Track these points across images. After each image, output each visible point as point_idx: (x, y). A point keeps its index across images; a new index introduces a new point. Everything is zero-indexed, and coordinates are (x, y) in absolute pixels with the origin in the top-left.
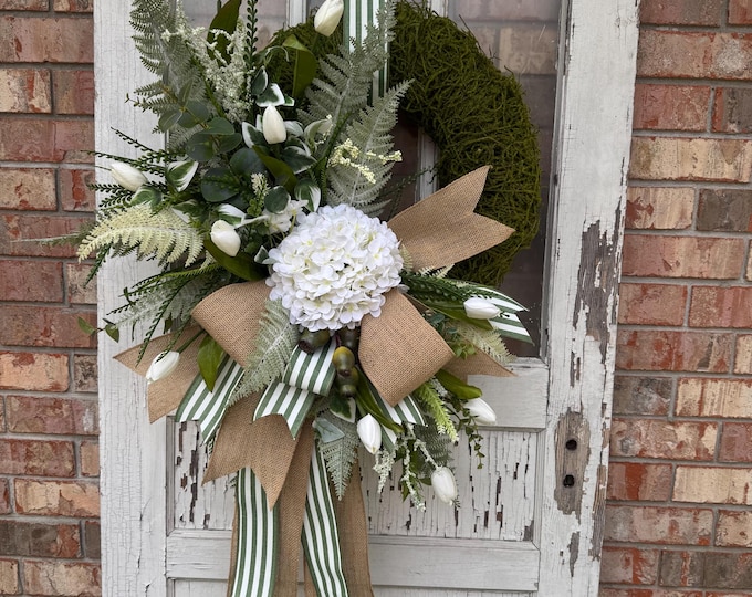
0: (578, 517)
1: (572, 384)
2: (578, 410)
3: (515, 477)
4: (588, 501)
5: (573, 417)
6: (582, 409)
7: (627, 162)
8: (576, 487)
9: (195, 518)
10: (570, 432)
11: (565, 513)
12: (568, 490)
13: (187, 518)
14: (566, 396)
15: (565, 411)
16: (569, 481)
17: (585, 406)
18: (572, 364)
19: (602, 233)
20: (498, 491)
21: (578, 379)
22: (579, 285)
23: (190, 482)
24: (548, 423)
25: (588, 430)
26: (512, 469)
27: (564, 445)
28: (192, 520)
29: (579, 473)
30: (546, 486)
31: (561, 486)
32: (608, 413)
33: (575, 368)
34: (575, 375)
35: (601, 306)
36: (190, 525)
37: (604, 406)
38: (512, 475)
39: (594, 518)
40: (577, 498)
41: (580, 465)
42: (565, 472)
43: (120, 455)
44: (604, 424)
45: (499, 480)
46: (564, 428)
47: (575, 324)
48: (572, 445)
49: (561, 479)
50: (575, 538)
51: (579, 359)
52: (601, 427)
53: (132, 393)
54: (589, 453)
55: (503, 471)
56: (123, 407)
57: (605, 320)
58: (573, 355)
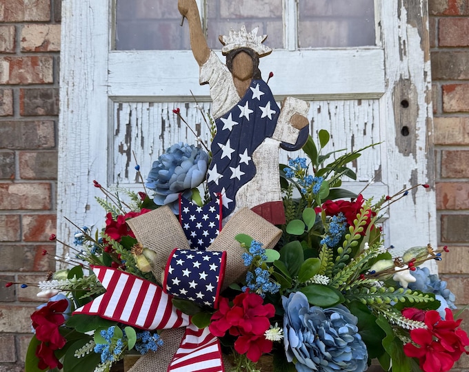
0: (415, 158)
1: (401, 59)
2: (407, 77)
3: (365, 134)
4: (421, 143)
5: (404, 83)
6: (410, 77)
8: (411, 136)
9: (129, 175)
11: (404, 155)
12: (405, 138)
13: (123, 175)
14: (397, 68)
15: (398, 78)
16: (405, 131)
17: (412, 75)
18: (400, 44)
20: (353, 145)
21: (405, 54)
23: (125, 148)
24: (387, 86)
25: (416, 93)
26: (362, 127)
27: (399, 104)
28: (127, 176)
29: (412, 124)
31: (400, 135)
32: (429, 78)
33: (402, 47)
34: (402, 52)
35: (416, 4)
36: (125, 181)
37: (425, 73)
38: (362, 132)
39: (427, 158)
40: (412, 143)
41: (412, 118)
42: (402, 124)
43: (74, 127)
44: (427, 87)
45: (353, 137)
46: (398, 91)
47: (399, 17)
48: (405, 104)
49: (400, 129)
50: (414, 174)
51: (404, 41)
52: (425, 89)
53: (84, 81)
54: (418, 109)
55: (355, 129)
56: (76, 91)
57: (420, 13)
58: (400, 38)
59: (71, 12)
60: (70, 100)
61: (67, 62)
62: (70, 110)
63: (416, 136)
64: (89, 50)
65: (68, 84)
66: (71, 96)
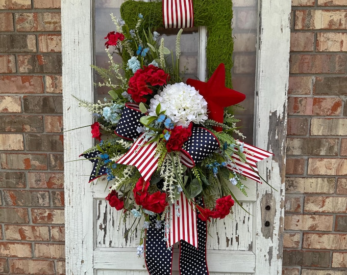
0: (272, 240)
1: (268, 182)
2: (270, 193)
3: (244, 223)
4: (276, 231)
5: (268, 196)
6: (272, 192)
7: (288, 85)
8: (271, 227)
9: (106, 242)
10: (267, 202)
11: (266, 238)
12: (267, 228)
13: (102, 242)
15: (265, 193)
16: (267, 224)
18: (267, 172)
19: (278, 116)
20: (237, 229)
21: (270, 179)
22: (269, 138)
23: (103, 227)
24: (258, 197)
25: (275, 202)
26: (242, 219)
27: (265, 208)
28: (104, 243)
29: (272, 220)
30: (257, 226)
31: (264, 226)
32: (283, 194)
33: (268, 174)
34: (268, 177)
35: (279, 147)
36: (103, 246)
37: (281, 190)
38: (242, 222)
39: (279, 240)
40: (271, 231)
41: (272, 217)
42: (265, 220)
43: (73, 215)
44: (282, 198)
45: (237, 224)
46: (264, 200)
48: (268, 208)
49: (264, 223)
50: (271, 249)
51: (270, 170)
52: (280, 200)
53: (78, 189)
54: (276, 212)
55: (238, 220)
56: (74, 195)
57: (281, 153)
58: (267, 168)
59: (70, 146)
60: (71, 200)
61: (68, 177)
62: (71, 206)
63: (273, 227)
64: (81, 170)
65: (69, 190)
66: (71, 198)
